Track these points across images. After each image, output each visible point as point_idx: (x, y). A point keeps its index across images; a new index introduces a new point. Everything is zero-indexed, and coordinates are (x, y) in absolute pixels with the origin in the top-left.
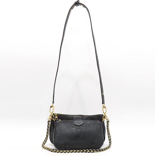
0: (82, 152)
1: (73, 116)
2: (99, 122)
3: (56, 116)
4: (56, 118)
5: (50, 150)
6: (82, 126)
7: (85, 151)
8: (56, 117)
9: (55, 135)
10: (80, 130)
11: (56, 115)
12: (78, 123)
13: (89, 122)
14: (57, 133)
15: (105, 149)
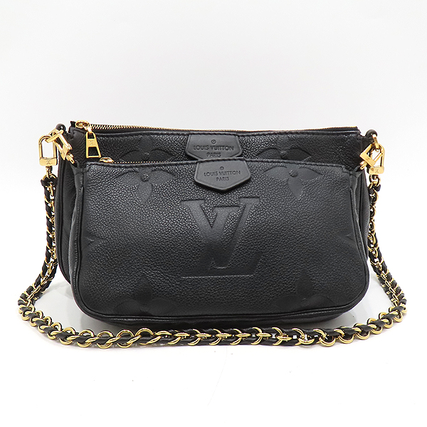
0: (245, 342)
1: (190, 133)
2: (339, 171)
3: (91, 136)
4: (93, 150)
5: (48, 331)
6: (242, 192)
7: (261, 334)
8: (92, 143)
9: (78, 242)
10: (234, 212)
11: (89, 129)
12: (219, 176)
13: (281, 172)
14: (90, 234)
15: (365, 331)
